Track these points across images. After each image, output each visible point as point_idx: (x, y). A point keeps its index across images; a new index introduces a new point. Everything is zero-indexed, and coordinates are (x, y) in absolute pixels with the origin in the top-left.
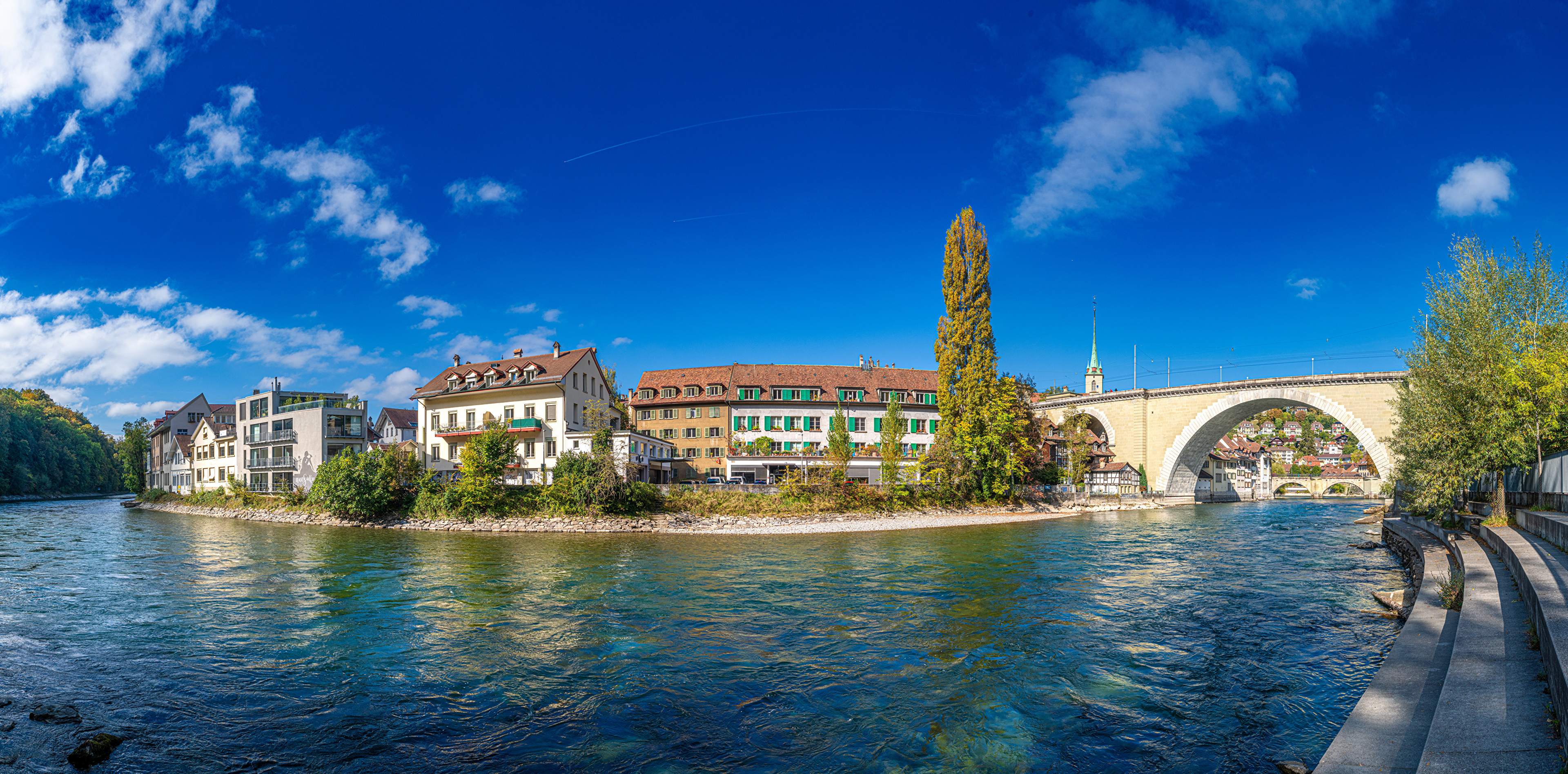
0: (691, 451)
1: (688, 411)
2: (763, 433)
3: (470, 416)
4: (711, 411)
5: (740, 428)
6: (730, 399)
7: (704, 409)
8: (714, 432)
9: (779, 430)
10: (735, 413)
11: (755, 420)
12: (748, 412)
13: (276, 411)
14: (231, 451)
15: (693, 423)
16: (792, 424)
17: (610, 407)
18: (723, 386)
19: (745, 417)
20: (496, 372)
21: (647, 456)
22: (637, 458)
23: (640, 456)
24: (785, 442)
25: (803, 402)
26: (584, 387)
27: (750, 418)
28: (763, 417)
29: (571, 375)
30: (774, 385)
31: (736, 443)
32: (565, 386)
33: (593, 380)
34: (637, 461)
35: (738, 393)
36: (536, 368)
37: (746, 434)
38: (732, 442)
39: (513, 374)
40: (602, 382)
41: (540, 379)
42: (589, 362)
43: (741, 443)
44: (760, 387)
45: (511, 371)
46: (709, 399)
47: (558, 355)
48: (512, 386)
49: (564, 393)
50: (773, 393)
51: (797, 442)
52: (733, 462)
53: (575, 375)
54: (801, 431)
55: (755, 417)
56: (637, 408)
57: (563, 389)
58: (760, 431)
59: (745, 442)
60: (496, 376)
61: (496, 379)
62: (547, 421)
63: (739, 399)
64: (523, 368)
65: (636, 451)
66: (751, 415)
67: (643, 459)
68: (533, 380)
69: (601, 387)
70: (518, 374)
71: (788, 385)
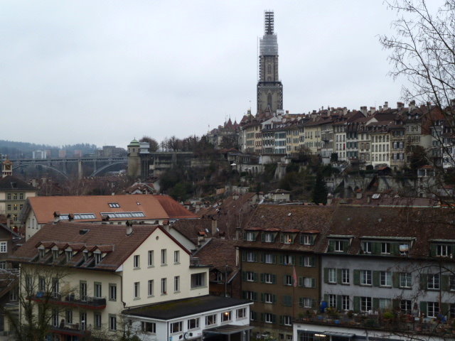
3: (55, 283)
9: (367, 285)
17: (191, 267)
18: (318, 234)
19: (335, 269)
20: (74, 250)
21: (200, 329)
22: (180, 337)
23: (186, 333)
24: (374, 299)
25: (393, 256)
26: (151, 262)
27: (339, 271)
28: (353, 270)
29: (131, 259)
30: (364, 237)
31: (325, 295)
32: (121, 272)
33: (164, 251)
34: (182, 339)
35: (329, 244)
36: (102, 253)
37: (335, 287)
38: (323, 293)
39: (87, 254)
40: (178, 248)
41: (103, 265)
42: (157, 238)
43: (331, 296)
44: (349, 239)
45: (84, 251)
46: (301, 248)
47: (130, 231)
48: (81, 268)
49: (121, 277)
50: (362, 246)
51: (387, 299)
52: (299, 327)
53: (137, 257)
54: (391, 288)
55: (344, 270)
56: (241, 249)
57: (119, 275)
58: (349, 285)
59: (335, 296)
60: (75, 253)
61: (74, 256)
62: (110, 300)
63: (329, 251)
64: (92, 251)
65: (181, 330)
66: (341, 267)
67: (191, 334)
68: (99, 264)
69: (177, 252)
70: (90, 255)
71: (379, 237)
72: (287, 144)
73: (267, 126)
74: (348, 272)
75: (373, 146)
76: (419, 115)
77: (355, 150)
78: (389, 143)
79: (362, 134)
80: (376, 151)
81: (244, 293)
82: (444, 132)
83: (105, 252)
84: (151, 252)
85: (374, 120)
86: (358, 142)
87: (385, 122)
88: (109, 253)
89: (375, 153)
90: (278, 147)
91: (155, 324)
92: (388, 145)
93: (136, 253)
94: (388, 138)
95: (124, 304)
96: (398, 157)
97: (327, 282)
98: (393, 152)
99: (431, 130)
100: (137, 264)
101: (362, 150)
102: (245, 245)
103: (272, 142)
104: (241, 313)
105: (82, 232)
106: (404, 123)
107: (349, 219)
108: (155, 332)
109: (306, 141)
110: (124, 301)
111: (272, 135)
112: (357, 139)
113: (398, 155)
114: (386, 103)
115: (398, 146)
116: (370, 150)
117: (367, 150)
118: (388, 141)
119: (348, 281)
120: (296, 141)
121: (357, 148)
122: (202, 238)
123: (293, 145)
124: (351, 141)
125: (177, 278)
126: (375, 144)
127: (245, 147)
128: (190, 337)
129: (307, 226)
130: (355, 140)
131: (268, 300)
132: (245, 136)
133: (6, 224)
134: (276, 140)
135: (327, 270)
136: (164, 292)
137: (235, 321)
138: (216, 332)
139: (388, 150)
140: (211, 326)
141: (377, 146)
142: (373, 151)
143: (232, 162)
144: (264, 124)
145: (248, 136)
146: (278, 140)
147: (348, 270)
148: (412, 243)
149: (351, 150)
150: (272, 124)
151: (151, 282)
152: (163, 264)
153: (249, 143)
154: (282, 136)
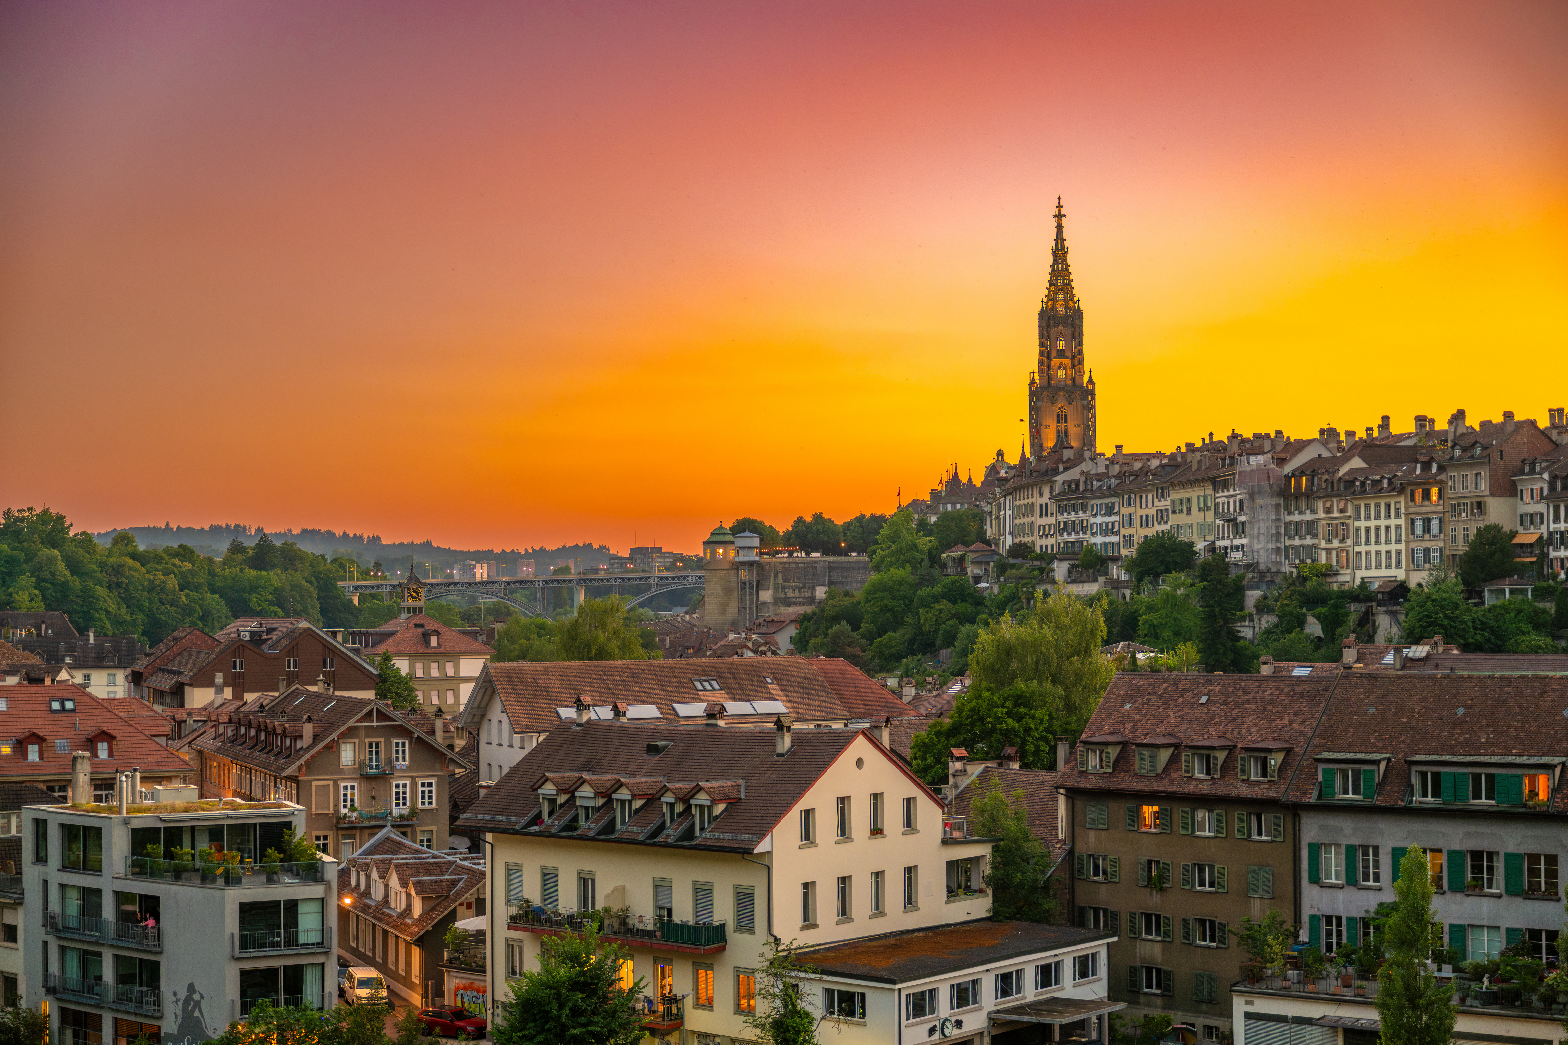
0: (1205, 927)
3: (586, 884)
4: (1250, 823)
6: (1291, 798)
10: (1313, 831)
11: (1361, 855)
12: (1346, 832)
15: (1208, 850)
17: (945, 842)
18: (1288, 751)
19: (1338, 846)
20: (635, 796)
21: (980, 1008)
22: (932, 1031)
23: (946, 1020)
24: (1451, 926)
25: (1503, 808)
26: (843, 829)
27: (1351, 850)
28: (1389, 850)
29: (792, 820)
30: (1418, 757)
31: (1313, 917)
32: (770, 853)
33: (876, 798)
34: (936, 1036)
35: (1320, 778)
36: (714, 801)
37: (1340, 895)
38: (1306, 913)
39: (672, 806)
40: (912, 790)
41: (717, 835)
42: (860, 763)
43: (1329, 919)
44: (1377, 762)
45: (663, 799)
46: (1242, 790)
47: (786, 742)
48: (659, 845)
49: (769, 869)
50: (1415, 780)
51: (1489, 927)
52: (1248, 1003)
53: (808, 814)
54: (1499, 896)
55: (1365, 849)
56: (1073, 794)
57: (765, 863)
58: (1380, 889)
59: (1339, 919)
60: (638, 804)
61: (637, 811)
62: (737, 930)
63: (1320, 797)
64: (686, 799)
65: (932, 1012)
66: (1355, 842)
67: (959, 1024)
68: (706, 834)
69: (909, 802)
70: (679, 808)
71: (1460, 758)
72: (1124, 532)
73: (1069, 483)
74: (1376, 853)
75: (1358, 529)
76: (1484, 448)
77: (1308, 541)
78: (1402, 521)
79: (1327, 497)
80: (1368, 543)
81: (1082, 911)
82: (1552, 487)
83: (721, 801)
84: (843, 802)
85: (1357, 463)
86: (1314, 522)
87: (1389, 467)
88: (733, 803)
89: (1363, 549)
90: (1099, 540)
91: (863, 996)
92: (1398, 527)
93: (804, 803)
94: (1398, 510)
95: (777, 940)
96: (1427, 558)
97: (1315, 879)
98: (1413, 545)
99: (1514, 484)
100: (807, 835)
101: (1329, 541)
102: (1083, 784)
103: (1081, 527)
104: (1084, 968)
105: (653, 749)
106: (1441, 469)
107: (1372, 710)
108: (863, 1015)
109: (1175, 520)
110: (775, 932)
111: (1083, 508)
112: (1314, 511)
113: (1427, 551)
114: (1386, 419)
115: (1427, 529)
116: (1349, 542)
117: (1342, 540)
118: (1398, 516)
119: (1377, 879)
120: (1146, 522)
121: (1314, 536)
122: (958, 765)
123: (1141, 533)
124: (1296, 517)
125: (910, 871)
126: (1362, 524)
127: (1009, 540)
128: (956, 1032)
129: (1254, 730)
130: (1308, 517)
131: (1148, 932)
132: (1009, 512)
133: (433, 733)
134: (1093, 520)
135: (1315, 849)
136: (878, 909)
137: (1069, 988)
138: (1026, 1018)
139: (1398, 541)
140: (1012, 1001)
141: (1368, 529)
142: (1357, 543)
143: (977, 579)
144: (1060, 479)
145: (1020, 512)
146: (1099, 519)
147: (1376, 849)
148: (1558, 771)
149: (1297, 542)
150: (1082, 479)
151: (844, 882)
152: (877, 831)
153: (1019, 530)
154: (1109, 511)
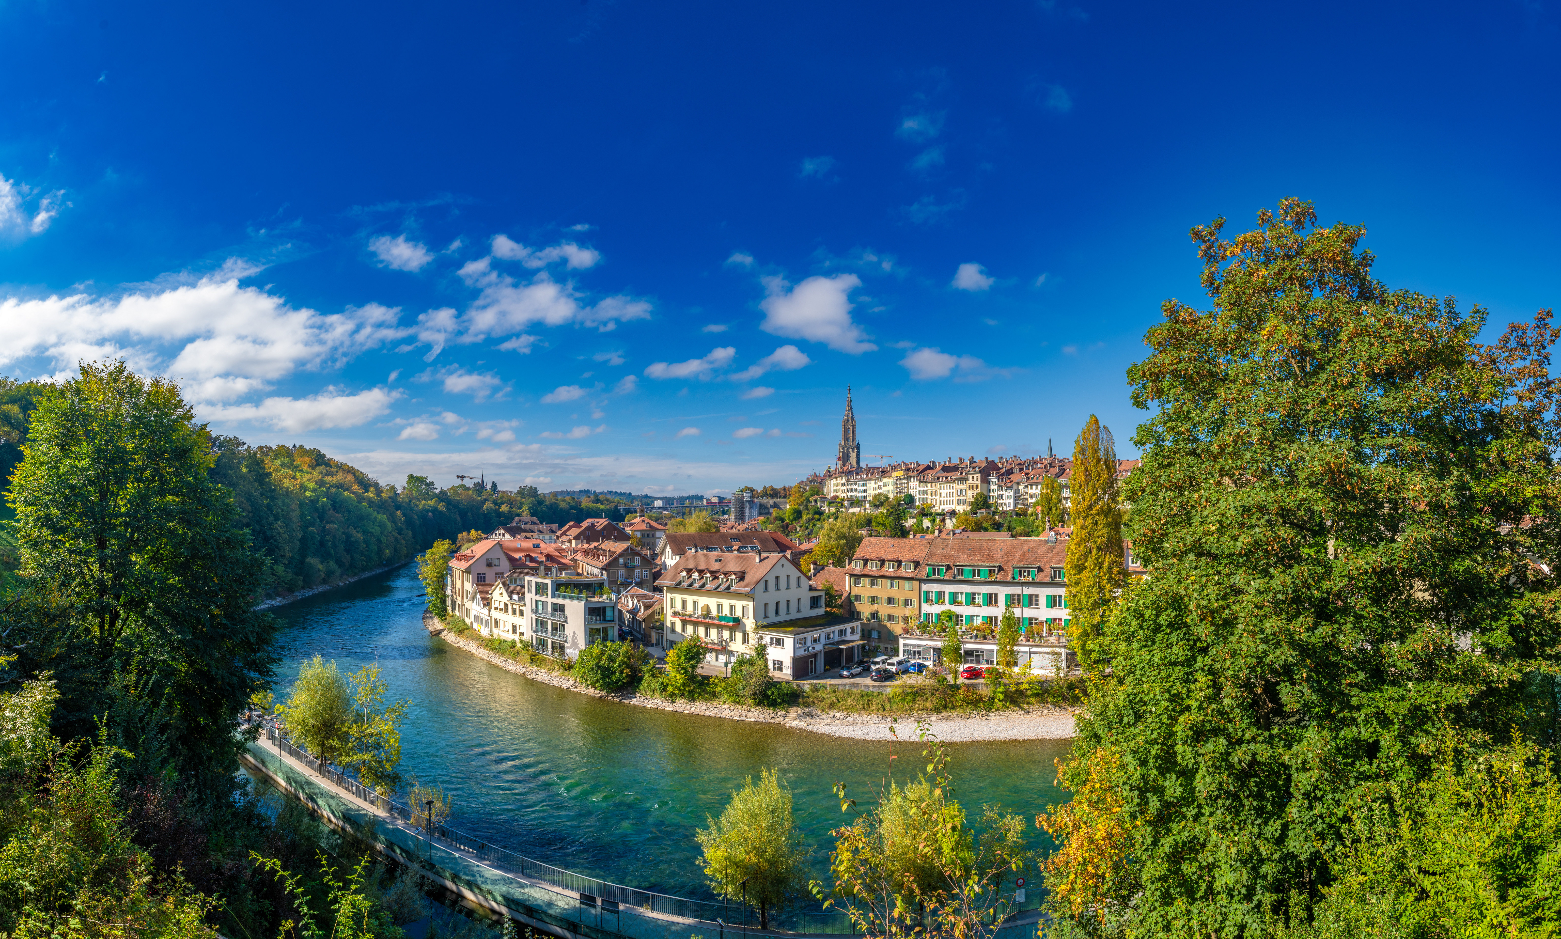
0: (890, 617)
1: (889, 582)
2: (947, 607)
3: (695, 603)
4: (906, 584)
5: (928, 601)
6: (918, 577)
7: (901, 582)
8: (908, 602)
9: (960, 604)
10: (925, 587)
11: (940, 595)
12: (935, 588)
13: (553, 596)
14: (521, 613)
15: (893, 593)
16: (974, 598)
17: (810, 591)
18: (918, 562)
19: (933, 592)
21: (820, 643)
22: (805, 650)
23: (809, 647)
24: (968, 616)
25: (982, 579)
26: (777, 587)
27: (936, 593)
28: (948, 592)
29: (761, 584)
30: (956, 564)
31: (925, 614)
32: (754, 594)
33: (788, 577)
35: (927, 570)
37: (933, 607)
38: (923, 612)
40: (800, 574)
41: (737, 589)
42: (783, 566)
43: (930, 614)
44: (944, 566)
46: (903, 575)
47: (758, 559)
48: (718, 591)
49: (754, 599)
50: (956, 571)
51: (977, 616)
52: (904, 641)
53: (766, 582)
54: (980, 606)
55: (941, 592)
56: (851, 575)
57: (752, 597)
58: (945, 605)
59: (933, 614)
60: (712, 578)
62: (743, 618)
63: (927, 576)
64: (727, 577)
65: (805, 644)
66: (938, 590)
67: (813, 648)
68: (734, 588)
69: (798, 578)
70: (725, 580)
71: (970, 564)
72: (868, 492)
77: (927, 496)
78: (954, 490)
79: (932, 483)
80: (944, 497)
81: (853, 612)
84: (777, 578)
85: (941, 472)
86: (928, 490)
88: (742, 578)
89: (942, 499)
91: (783, 639)
93: (765, 579)
95: (756, 622)
97: (926, 602)
98: (957, 498)
100: (766, 588)
101: (931, 496)
102: (854, 573)
103: (855, 490)
104: (853, 631)
105: (717, 561)
108: (783, 645)
109: (884, 488)
110: (756, 619)
113: (962, 500)
115: (962, 493)
116: (938, 496)
119: (944, 602)
120: (875, 489)
123: (873, 493)
125: (799, 600)
127: (832, 494)
128: (813, 651)
129: (907, 555)
131: (874, 619)
135: (925, 593)
136: (788, 613)
137: (848, 637)
138: (834, 646)
139: (953, 496)
140: (830, 641)
141: (944, 493)
142: (941, 496)
143: (822, 507)
145: (835, 485)
147: (944, 593)
148: (998, 568)
151: (777, 603)
152: (788, 587)
153: (835, 491)
154: (864, 485)
